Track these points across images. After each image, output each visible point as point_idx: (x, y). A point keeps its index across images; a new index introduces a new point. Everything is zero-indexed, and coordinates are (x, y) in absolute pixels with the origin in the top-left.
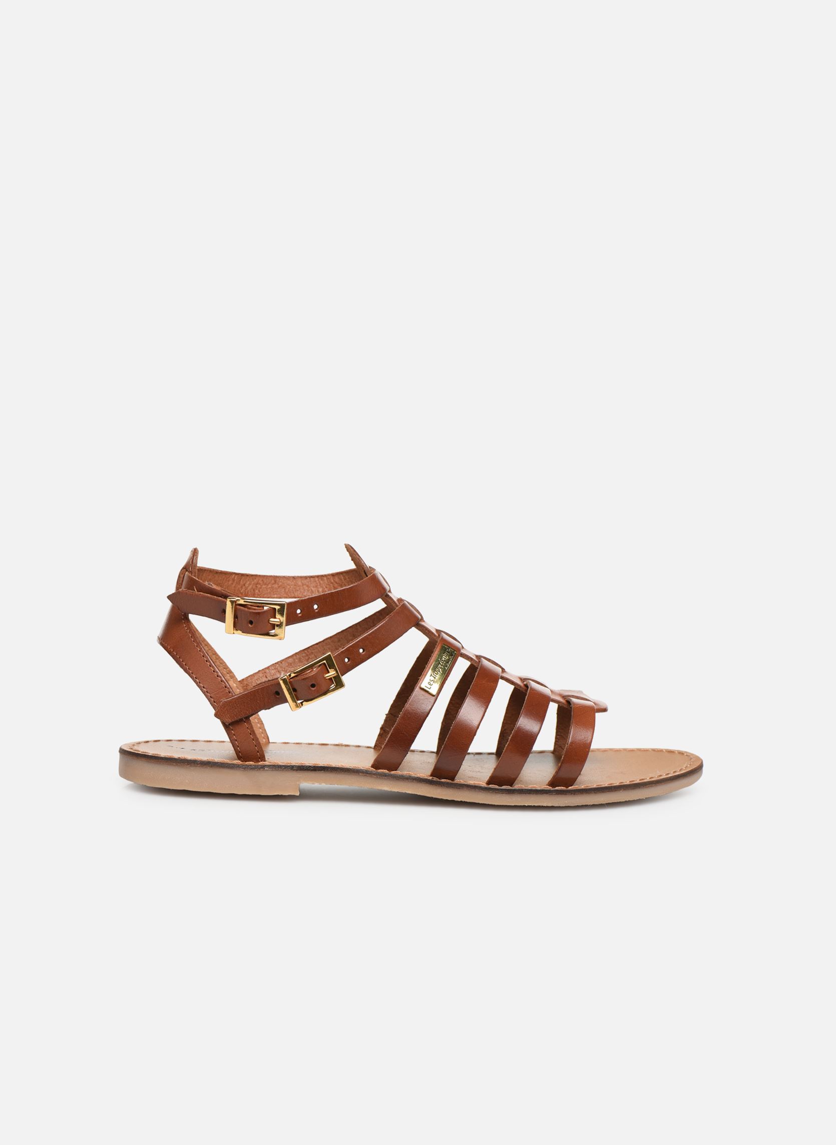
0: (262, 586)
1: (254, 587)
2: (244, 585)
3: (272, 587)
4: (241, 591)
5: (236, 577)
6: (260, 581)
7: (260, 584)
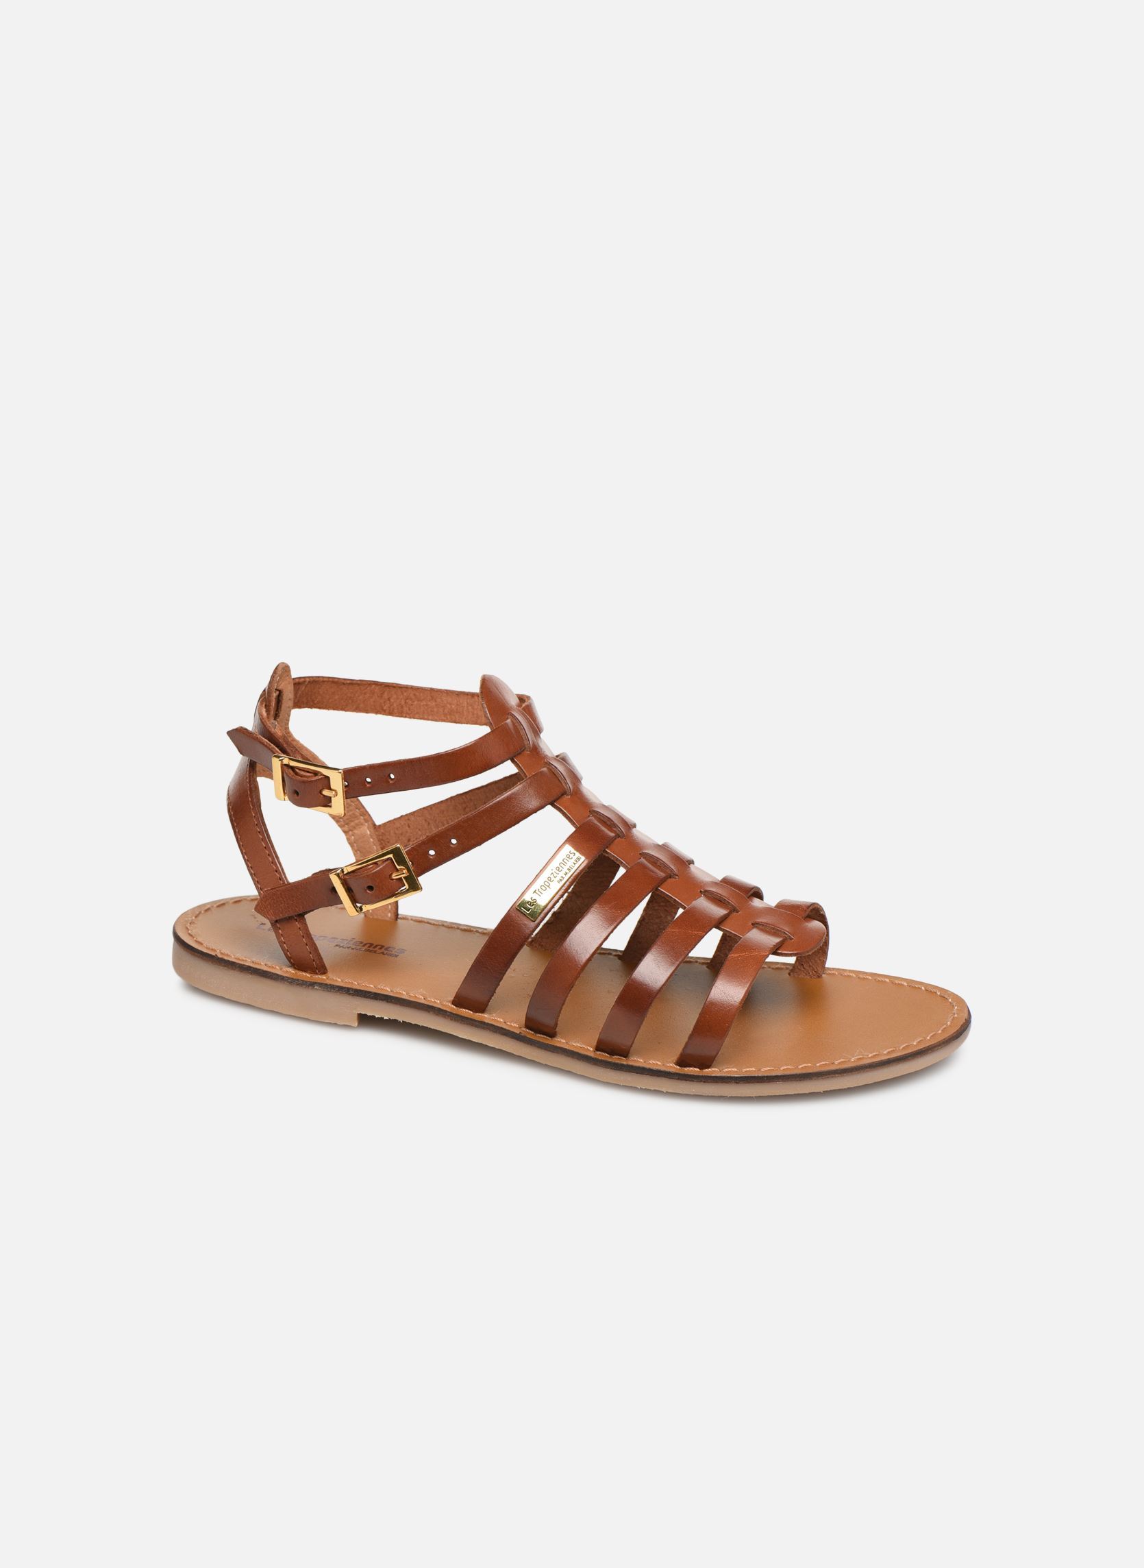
0: (414, 702)
1: (403, 702)
2: (389, 699)
3: (427, 705)
4: (385, 708)
5: (377, 688)
6: (411, 695)
7: (411, 699)
